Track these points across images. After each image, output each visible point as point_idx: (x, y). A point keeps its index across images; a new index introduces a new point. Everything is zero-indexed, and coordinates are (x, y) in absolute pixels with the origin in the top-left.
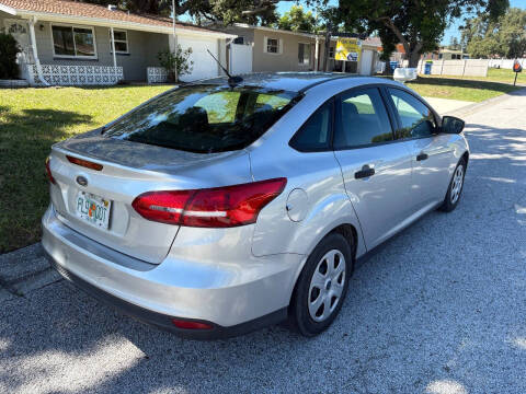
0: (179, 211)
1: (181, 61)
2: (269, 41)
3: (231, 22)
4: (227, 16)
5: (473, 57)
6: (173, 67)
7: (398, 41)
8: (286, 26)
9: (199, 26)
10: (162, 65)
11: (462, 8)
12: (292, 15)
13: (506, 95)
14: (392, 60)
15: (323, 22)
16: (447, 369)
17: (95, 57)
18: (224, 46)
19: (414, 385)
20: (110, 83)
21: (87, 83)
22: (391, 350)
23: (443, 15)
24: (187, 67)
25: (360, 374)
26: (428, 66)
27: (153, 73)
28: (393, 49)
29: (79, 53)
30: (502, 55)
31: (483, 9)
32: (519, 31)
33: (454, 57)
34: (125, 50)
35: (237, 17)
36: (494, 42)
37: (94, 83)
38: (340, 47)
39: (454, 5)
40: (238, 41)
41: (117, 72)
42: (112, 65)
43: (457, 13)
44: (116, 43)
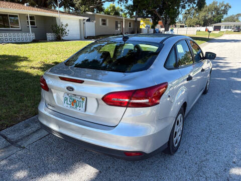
0: (127, 100)
1: (63, 30)
2: (102, 20)
3: (85, 11)
4: (83, 8)
5: (188, 26)
6: (59, 33)
7: (159, 19)
8: (108, 13)
9: (69, 13)
10: (54, 32)
11: (186, 5)
12: (110, 8)
13: (206, 43)
14: (156, 28)
15: (127, 11)
16: (234, 163)
17: (20, 29)
18: (82, 22)
19: (224, 171)
20: (28, 41)
21: (17, 41)
22: (208, 157)
23: (178, 8)
24: (66, 33)
25: (200, 169)
26: (171, 31)
27: (50, 36)
28: (157, 23)
29: (12, 27)
30: (200, 25)
31: (195, 5)
32: (207, 15)
33: (181, 26)
34: (34, 25)
35: (87, 9)
36: (197, 20)
37: (21, 41)
38: (142, 22)
39: (183, 3)
40: (88, 20)
41: (32, 36)
42: (29, 32)
43: (184, 7)
44: (31, 22)
